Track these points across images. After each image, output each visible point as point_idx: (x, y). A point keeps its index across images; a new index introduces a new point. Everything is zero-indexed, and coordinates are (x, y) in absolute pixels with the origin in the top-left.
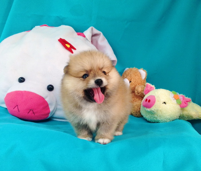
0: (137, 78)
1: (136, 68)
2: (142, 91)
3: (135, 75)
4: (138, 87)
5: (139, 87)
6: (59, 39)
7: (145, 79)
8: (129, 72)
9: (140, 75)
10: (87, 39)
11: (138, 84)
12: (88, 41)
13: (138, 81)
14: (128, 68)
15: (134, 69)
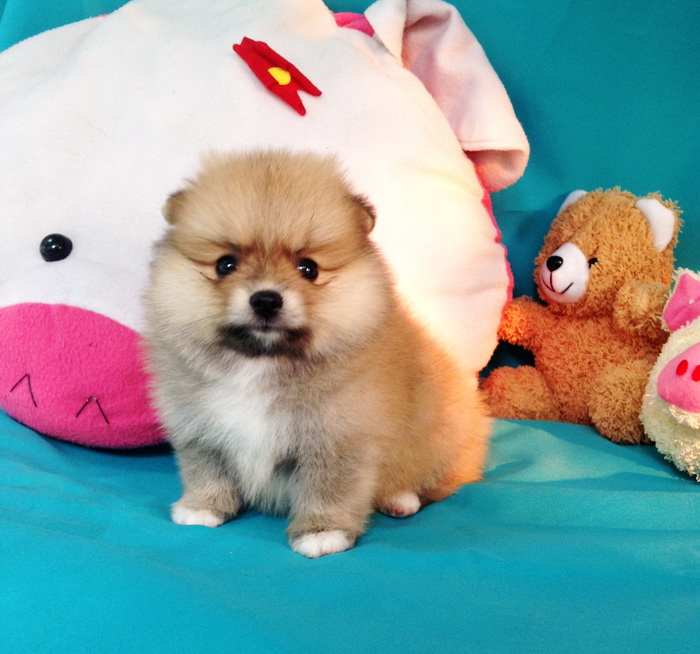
0: (627, 240)
1: (625, 192)
2: (651, 310)
3: (619, 229)
4: (632, 291)
5: (640, 290)
6: (239, 42)
7: (668, 247)
8: (587, 209)
9: (643, 227)
10: (381, 45)
11: (634, 274)
12: (387, 51)
13: (633, 259)
14: (583, 193)
15: (616, 196)
